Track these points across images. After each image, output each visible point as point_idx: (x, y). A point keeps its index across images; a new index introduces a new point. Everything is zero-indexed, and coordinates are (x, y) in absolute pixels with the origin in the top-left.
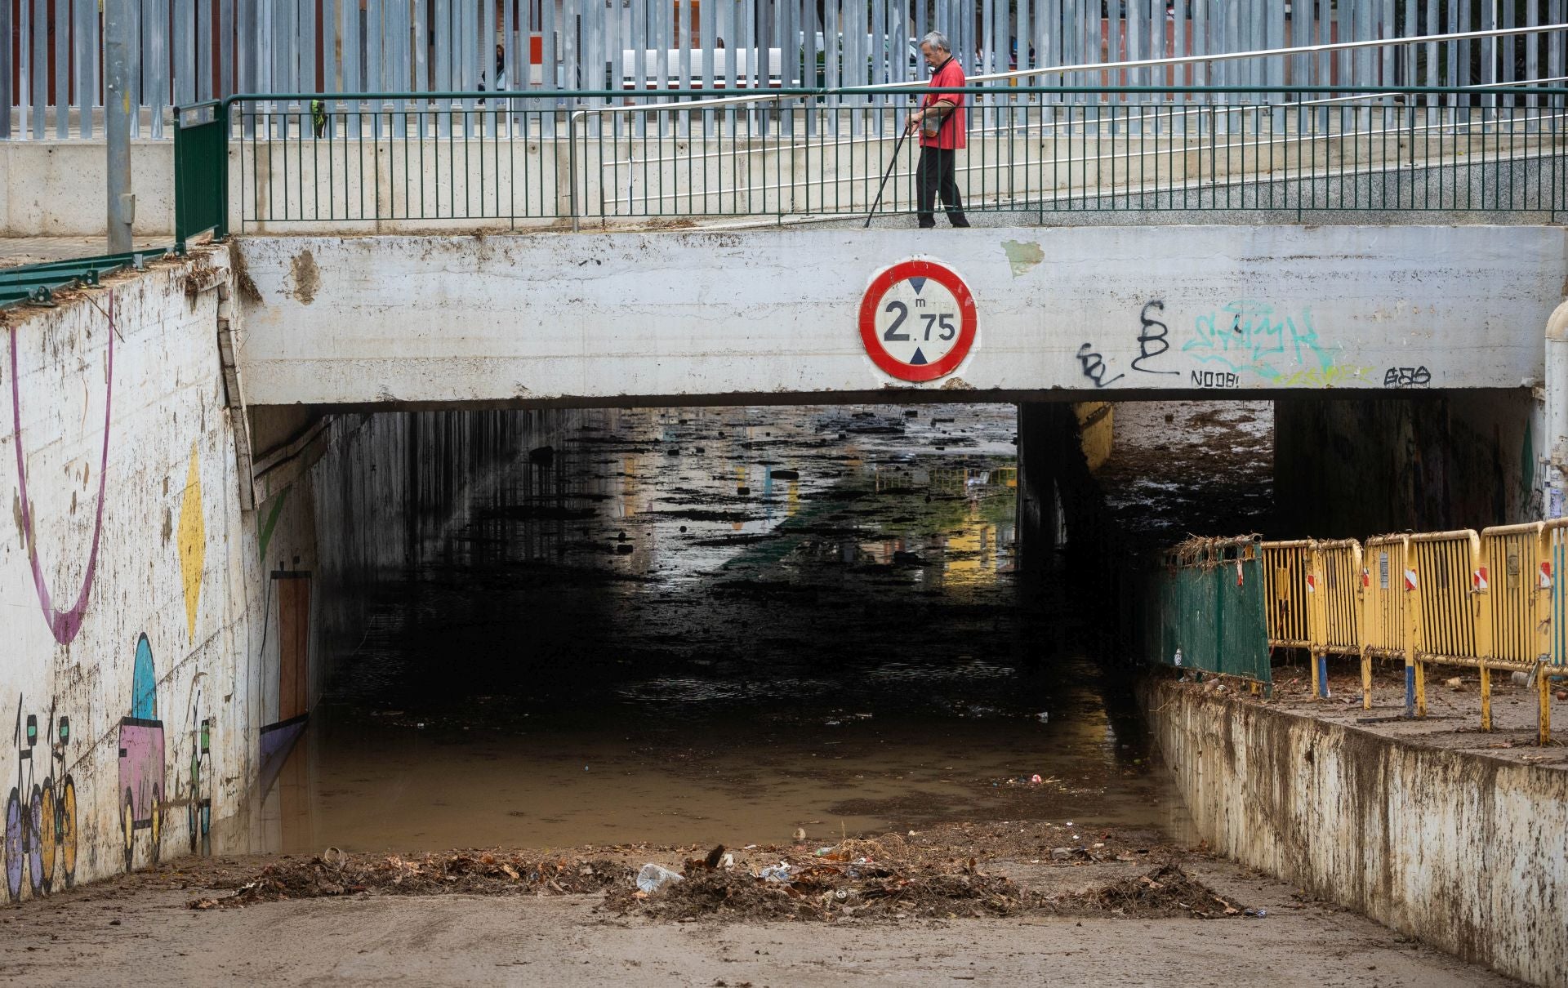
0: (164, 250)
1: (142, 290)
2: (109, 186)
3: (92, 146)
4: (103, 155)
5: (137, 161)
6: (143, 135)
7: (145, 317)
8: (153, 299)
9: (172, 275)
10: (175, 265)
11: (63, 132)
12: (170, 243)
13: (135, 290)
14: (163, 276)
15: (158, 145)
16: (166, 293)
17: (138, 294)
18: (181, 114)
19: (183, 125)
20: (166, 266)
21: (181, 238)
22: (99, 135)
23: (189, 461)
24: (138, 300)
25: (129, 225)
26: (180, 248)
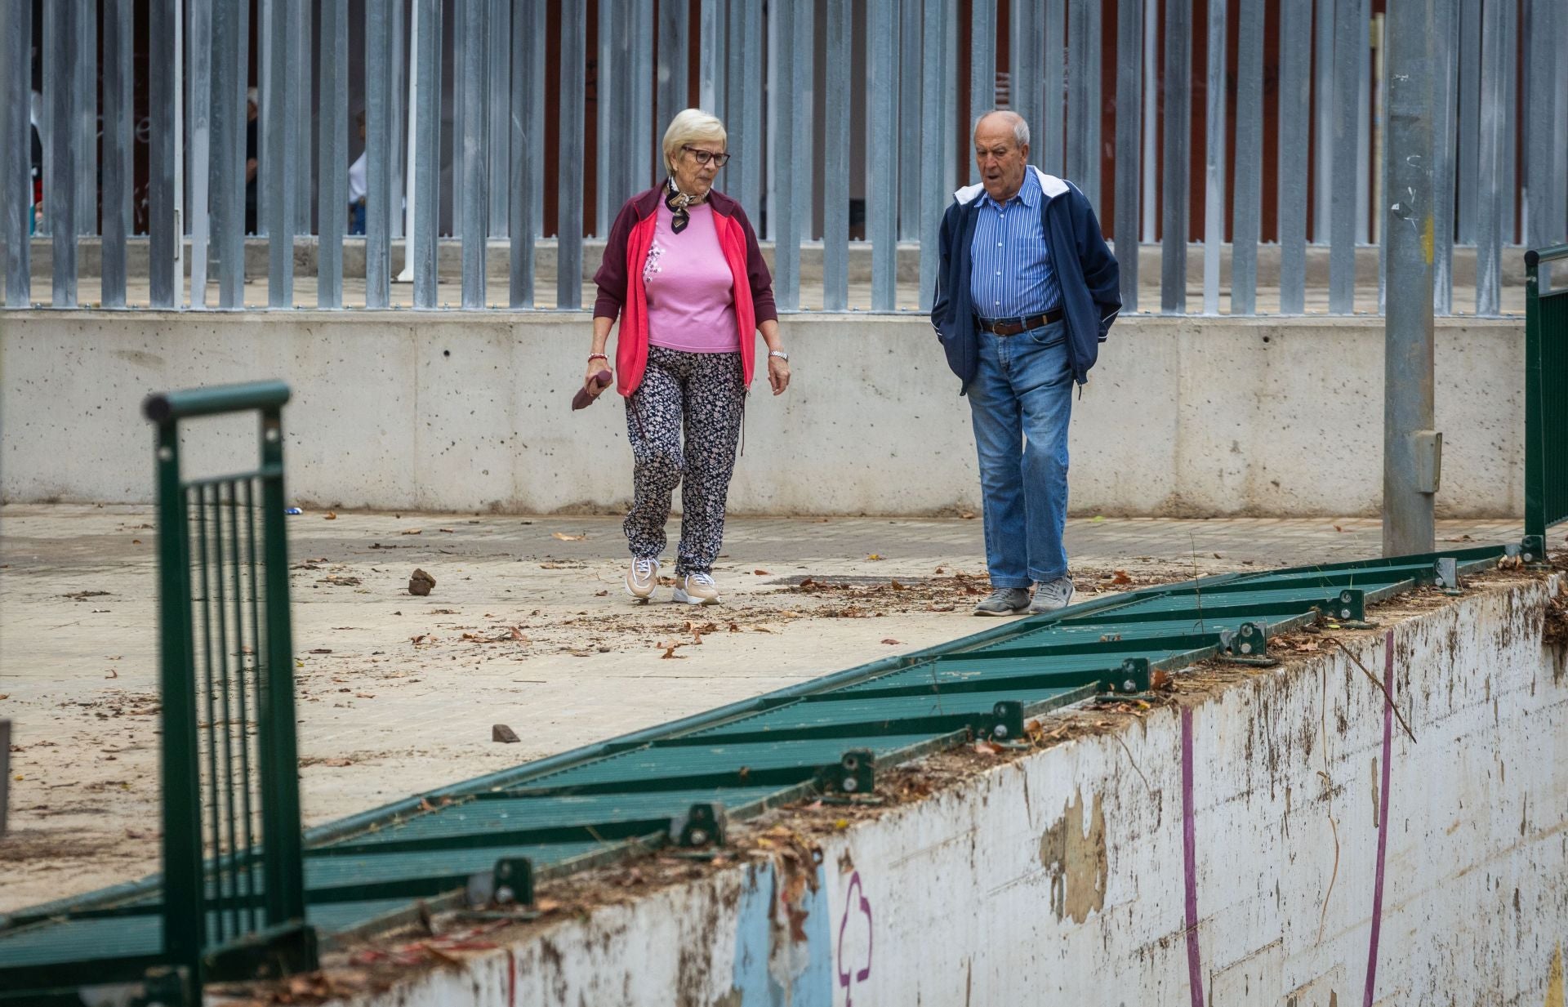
0: (1501, 550)
1: (1452, 635)
2: (1389, 415)
3: (1352, 329)
4: (1375, 352)
5: (1447, 363)
6: (1459, 307)
7: (1459, 689)
8: (1476, 653)
9: (1516, 602)
10: (1523, 582)
11: (1292, 298)
12: (1512, 533)
13: (1440, 632)
14: (1496, 604)
15: (1490, 329)
16: (1504, 639)
17: (1444, 642)
18: (1541, 267)
19: (1547, 288)
20: (1503, 583)
21: (1536, 523)
22: (1370, 306)
23: (1545, 991)
24: (1446, 654)
25: (1429, 496)
26: (1534, 546)
